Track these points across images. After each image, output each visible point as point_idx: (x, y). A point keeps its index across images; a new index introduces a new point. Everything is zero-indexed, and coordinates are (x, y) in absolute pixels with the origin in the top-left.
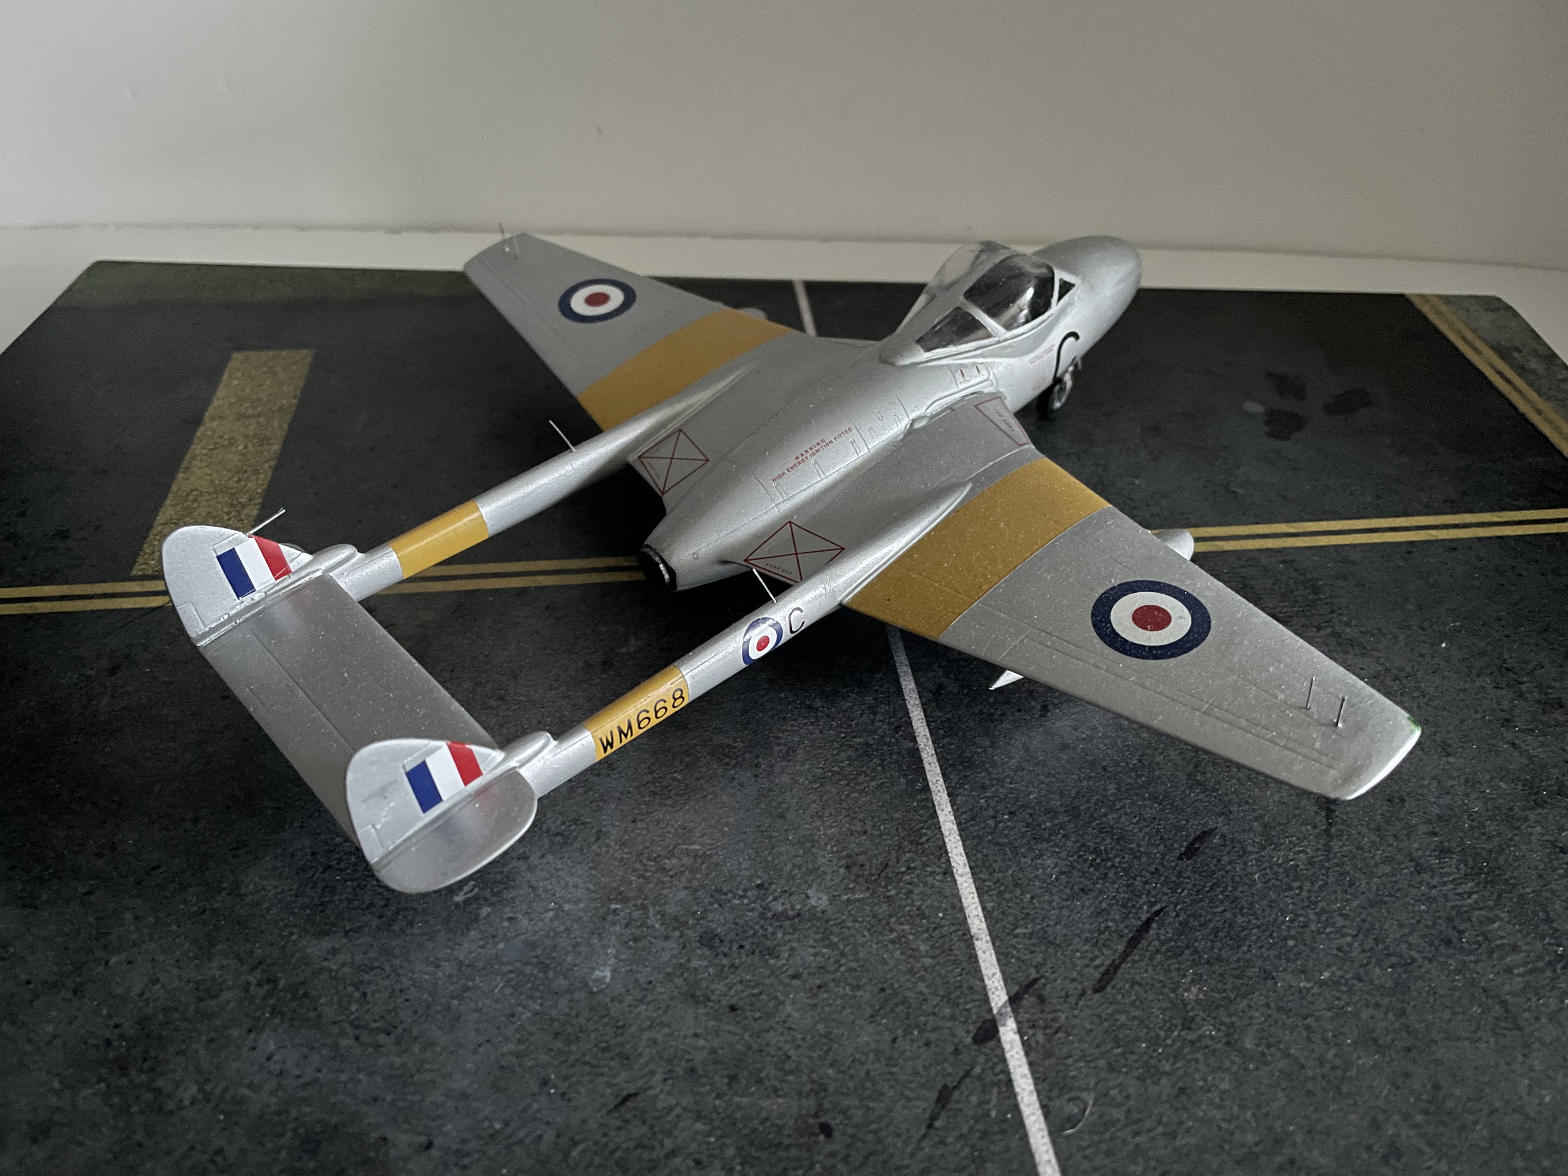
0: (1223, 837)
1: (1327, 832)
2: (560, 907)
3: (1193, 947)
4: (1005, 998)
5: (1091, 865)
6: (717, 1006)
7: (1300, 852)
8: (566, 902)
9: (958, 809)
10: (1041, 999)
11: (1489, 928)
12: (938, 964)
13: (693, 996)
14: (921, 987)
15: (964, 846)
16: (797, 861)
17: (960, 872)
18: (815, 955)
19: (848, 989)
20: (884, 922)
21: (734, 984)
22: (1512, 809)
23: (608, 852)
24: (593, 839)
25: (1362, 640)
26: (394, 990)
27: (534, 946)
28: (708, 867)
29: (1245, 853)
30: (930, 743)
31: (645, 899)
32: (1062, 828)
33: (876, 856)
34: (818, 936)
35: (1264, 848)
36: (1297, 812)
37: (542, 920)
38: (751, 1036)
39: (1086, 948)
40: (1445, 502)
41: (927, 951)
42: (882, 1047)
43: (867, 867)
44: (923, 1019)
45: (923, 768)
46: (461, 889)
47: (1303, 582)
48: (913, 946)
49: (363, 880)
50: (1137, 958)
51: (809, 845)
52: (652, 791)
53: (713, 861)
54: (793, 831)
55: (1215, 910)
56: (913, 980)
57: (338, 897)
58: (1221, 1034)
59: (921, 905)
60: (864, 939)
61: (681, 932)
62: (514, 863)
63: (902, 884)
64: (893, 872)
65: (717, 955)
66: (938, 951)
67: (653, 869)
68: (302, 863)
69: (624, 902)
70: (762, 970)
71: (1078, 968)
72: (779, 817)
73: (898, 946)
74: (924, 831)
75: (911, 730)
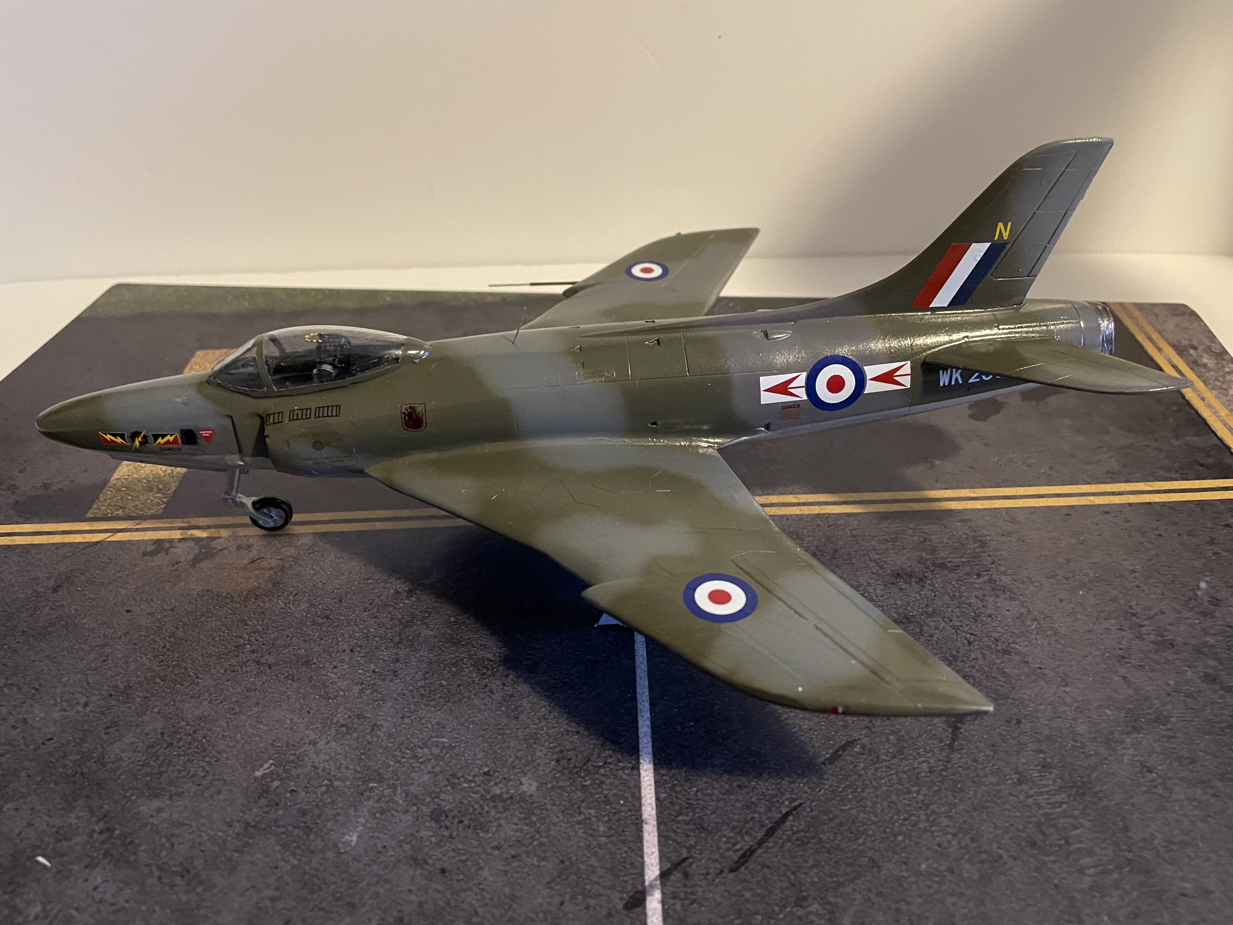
0: (863, 747)
1: (951, 746)
2: (332, 783)
3: (819, 838)
4: (657, 872)
5: (750, 766)
6: (431, 869)
7: (924, 762)
8: (336, 780)
9: (655, 717)
10: (686, 875)
11: (1073, 833)
12: (611, 842)
13: (414, 859)
14: (593, 861)
15: (653, 747)
16: (519, 754)
18: (516, 831)
19: (535, 859)
20: (576, 806)
21: (449, 851)
22: (1112, 733)
23: (377, 742)
24: (368, 731)
25: (1013, 586)
26: (194, 843)
27: (304, 813)
28: (451, 756)
29: (878, 761)
30: (645, 661)
31: (397, 780)
32: (733, 735)
33: (582, 752)
34: (522, 816)
35: (895, 757)
36: (929, 728)
37: (315, 793)
38: (452, 894)
39: (731, 834)
40: (1109, 472)
41: (604, 832)
42: (552, 908)
43: (573, 761)
44: (588, 887)
45: (635, 682)
46: (262, 766)
47: (974, 538)
48: (594, 827)
49: (193, 756)
50: (770, 845)
51: (532, 741)
52: (421, 694)
53: (455, 751)
54: (523, 730)
55: (843, 808)
56: (589, 855)
57: (171, 768)
58: (826, 912)
59: (608, 794)
60: (558, 819)
61: (418, 808)
62: (306, 747)
63: (597, 776)
64: (592, 766)
65: (441, 827)
66: (613, 832)
67: (408, 756)
68: (153, 740)
69: (380, 782)
70: (472, 841)
71: (721, 851)
72: (515, 718)
73: (582, 826)
74: (625, 733)
75: (632, 650)
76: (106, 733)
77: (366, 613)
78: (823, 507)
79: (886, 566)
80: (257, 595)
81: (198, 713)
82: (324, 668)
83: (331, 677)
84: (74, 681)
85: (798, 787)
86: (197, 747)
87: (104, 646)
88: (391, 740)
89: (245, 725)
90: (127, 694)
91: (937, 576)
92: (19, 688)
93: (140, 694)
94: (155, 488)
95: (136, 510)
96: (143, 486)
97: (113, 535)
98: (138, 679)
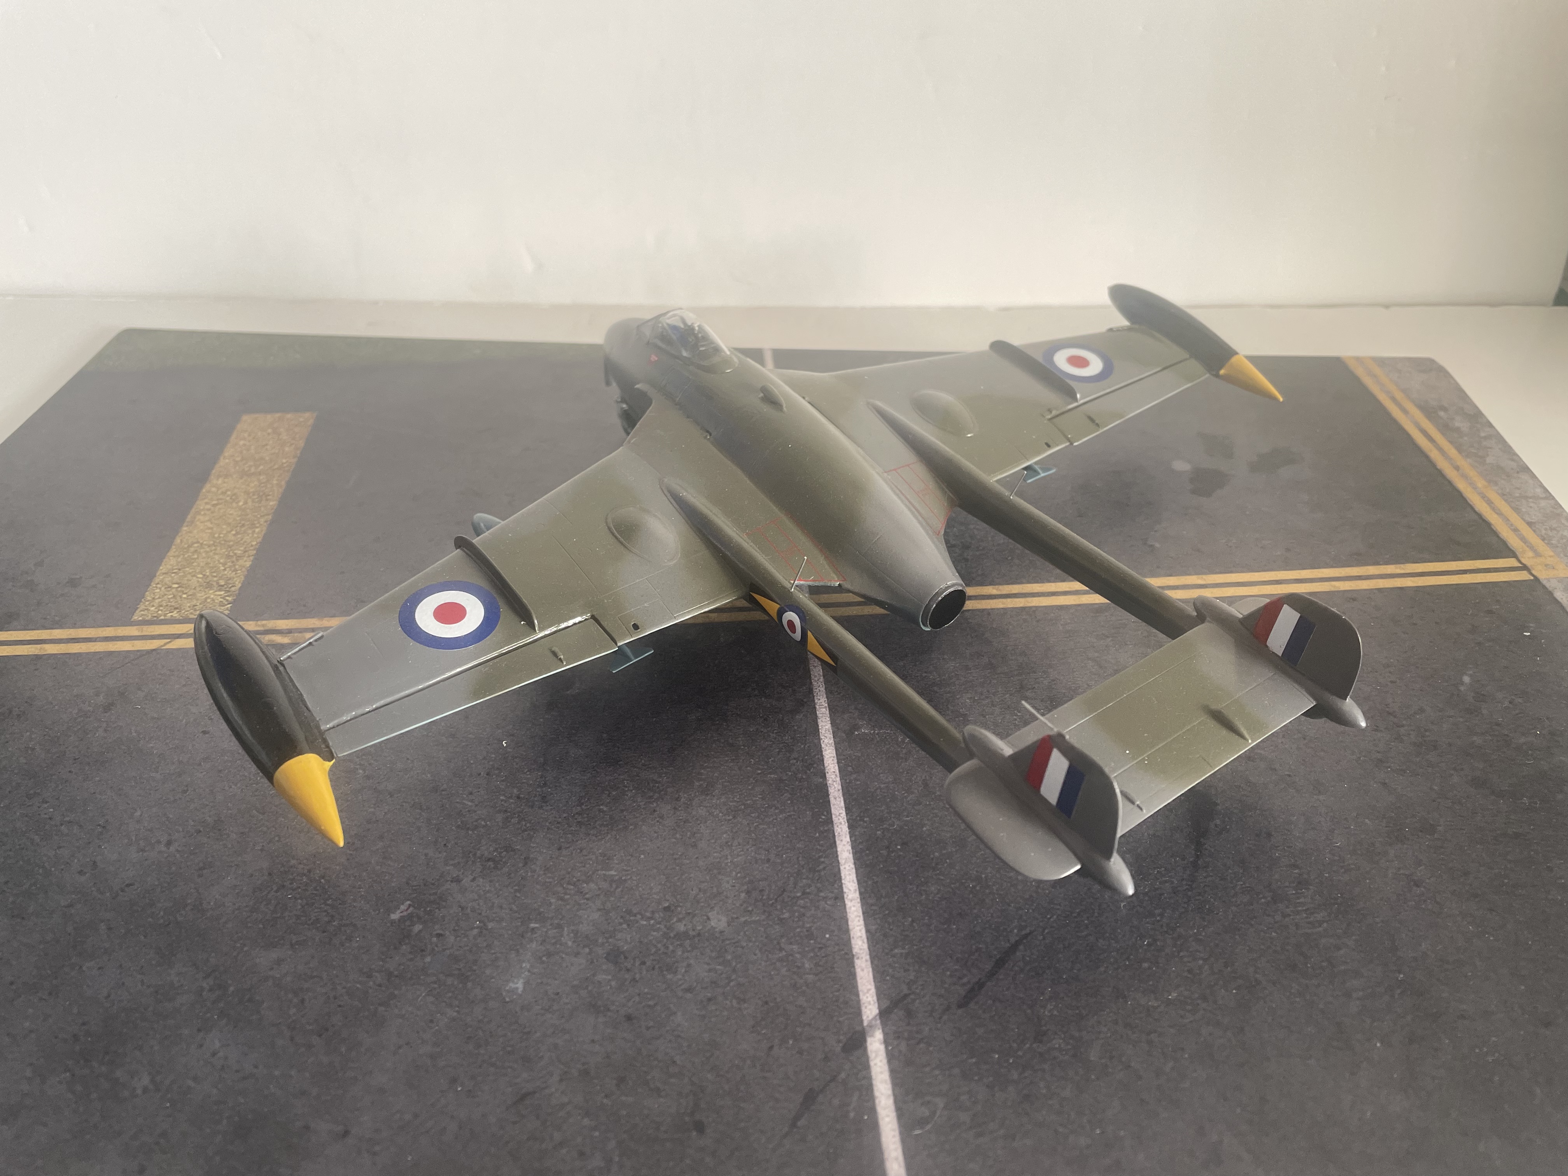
1: (1195, 865)
2: (485, 925)
3: (1055, 968)
4: (876, 1011)
5: (971, 892)
6: (615, 1016)
7: (1166, 882)
8: (490, 921)
9: (855, 840)
11: (1336, 954)
12: (819, 980)
13: (594, 1006)
14: (802, 1001)
15: (857, 874)
16: (703, 886)
17: (850, 897)
18: (710, 970)
19: (734, 1002)
20: (775, 942)
21: (633, 996)
22: (1373, 844)
23: (533, 876)
24: (521, 865)
26: (329, 997)
27: (457, 960)
28: (622, 891)
30: (838, 779)
31: (561, 919)
32: (949, 858)
33: (775, 882)
34: (714, 954)
36: (1170, 845)
37: (466, 936)
38: (642, 1042)
39: (957, 967)
40: (1353, 554)
41: (811, 969)
42: (759, 1054)
43: (766, 892)
44: (799, 1029)
45: (829, 802)
46: (397, 907)
48: (799, 965)
49: (312, 899)
50: (1001, 977)
51: (715, 871)
52: (579, 822)
53: (626, 885)
54: (703, 859)
55: (1079, 934)
56: (795, 995)
57: (286, 914)
58: (1069, 1047)
59: (811, 927)
60: (755, 957)
61: (590, 949)
62: (448, 885)
63: (796, 908)
64: (789, 897)
65: (620, 970)
66: (820, 969)
67: (572, 892)
68: (259, 882)
69: (542, 921)
70: (659, 984)
71: (946, 986)
72: (692, 846)
73: (785, 964)
74: (822, 860)
75: (822, 767)
76: (200, 876)
78: (1029, 599)
81: (311, 849)
82: (457, 794)
83: (467, 804)
84: (150, 817)
86: (315, 889)
87: (180, 775)
88: (550, 875)
89: (370, 863)
90: (219, 830)
92: (81, 826)
93: (236, 829)
94: (215, 584)
96: (198, 581)
97: (170, 642)
98: (230, 811)
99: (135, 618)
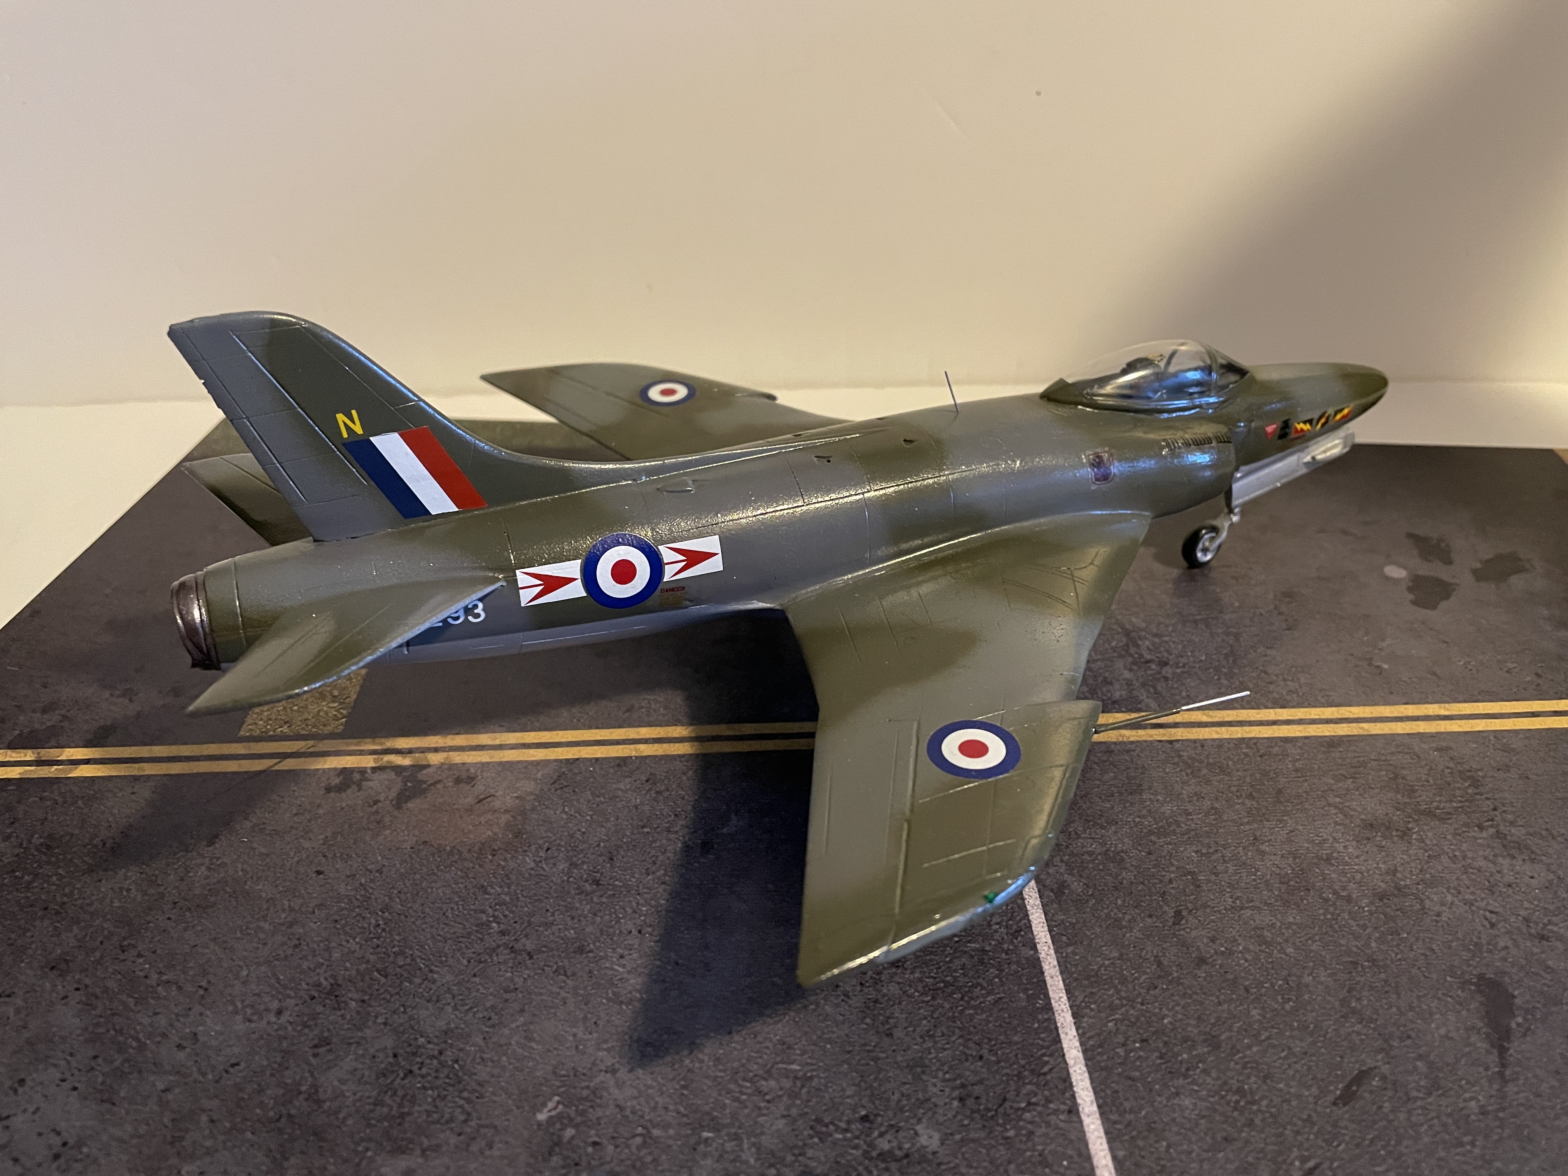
0: (1384, 1078)
1: (1501, 1075)
2: (649, 1132)
5: (1235, 1109)
7: (1471, 1099)
8: (654, 1127)
9: (1083, 1033)
15: (1091, 1079)
16: (904, 1089)
17: (1087, 1110)
20: (1002, 1169)
23: (701, 1068)
24: (686, 1053)
25: (1530, 843)
28: (809, 1092)
29: (1409, 1099)
30: (1052, 951)
31: (740, 1128)
32: (1200, 1061)
33: (993, 1086)
36: (1469, 1052)
37: (628, 1146)
43: (983, 1101)
45: (1045, 982)
46: (544, 1105)
47: (1460, 772)
49: (444, 1089)
51: (919, 1070)
52: (750, 998)
53: (813, 1084)
54: (902, 1053)
57: (417, 1108)
59: (1044, 1150)
62: (602, 1077)
63: (1021, 1123)
64: (1011, 1107)
67: (749, 1091)
68: (383, 1066)
69: (716, 1129)
72: (887, 1035)
74: (1046, 1058)
75: (1030, 936)
76: (315, 1055)
77: (650, 877)
78: (1247, 728)
79: (1351, 813)
80: (494, 850)
81: (441, 1024)
82: (605, 957)
83: (618, 971)
84: (258, 978)
85: (1308, 1139)
86: (448, 1077)
87: (291, 925)
88: (721, 1067)
89: (510, 1044)
90: (336, 996)
91: (1425, 828)
93: (356, 996)
94: (328, 694)
95: (307, 725)
97: (280, 762)
98: (348, 973)
99: (242, 733)
